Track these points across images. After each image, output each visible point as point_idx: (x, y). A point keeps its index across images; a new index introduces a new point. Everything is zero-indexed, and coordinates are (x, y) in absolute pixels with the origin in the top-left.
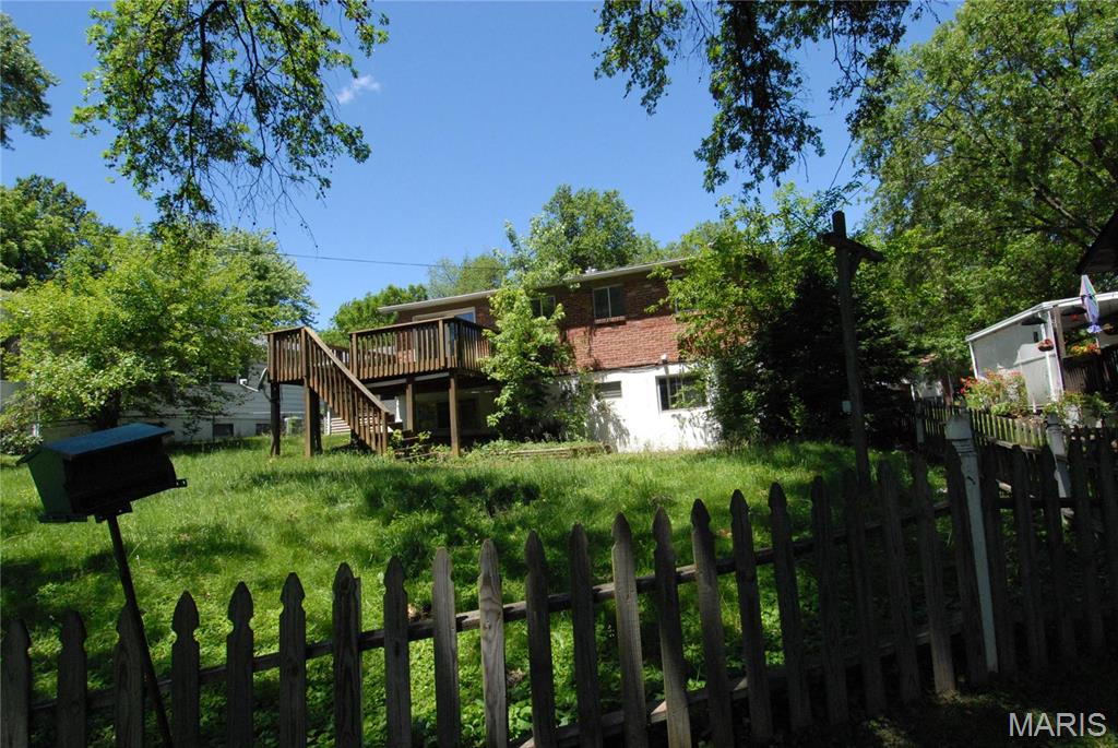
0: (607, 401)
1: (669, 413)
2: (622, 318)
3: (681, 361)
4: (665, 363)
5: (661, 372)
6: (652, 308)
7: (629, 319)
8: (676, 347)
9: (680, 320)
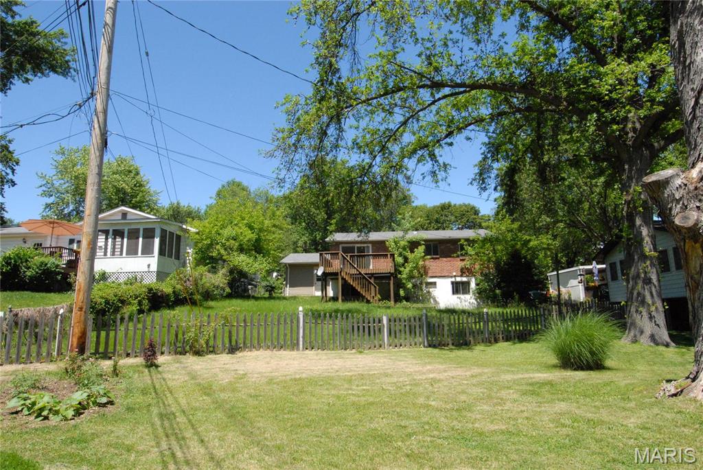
0: (431, 290)
1: (456, 296)
2: (438, 256)
3: (461, 276)
4: (455, 276)
5: (453, 280)
6: (455, 255)
7: (441, 257)
8: (459, 270)
9: (461, 260)
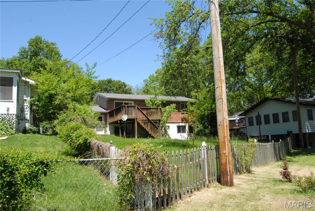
0: (167, 130)
1: (179, 134)
3: (182, 122)
4: (179, 123)
8: (181, 119)
9: (182, 113)
